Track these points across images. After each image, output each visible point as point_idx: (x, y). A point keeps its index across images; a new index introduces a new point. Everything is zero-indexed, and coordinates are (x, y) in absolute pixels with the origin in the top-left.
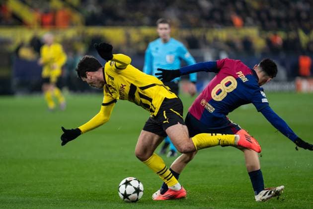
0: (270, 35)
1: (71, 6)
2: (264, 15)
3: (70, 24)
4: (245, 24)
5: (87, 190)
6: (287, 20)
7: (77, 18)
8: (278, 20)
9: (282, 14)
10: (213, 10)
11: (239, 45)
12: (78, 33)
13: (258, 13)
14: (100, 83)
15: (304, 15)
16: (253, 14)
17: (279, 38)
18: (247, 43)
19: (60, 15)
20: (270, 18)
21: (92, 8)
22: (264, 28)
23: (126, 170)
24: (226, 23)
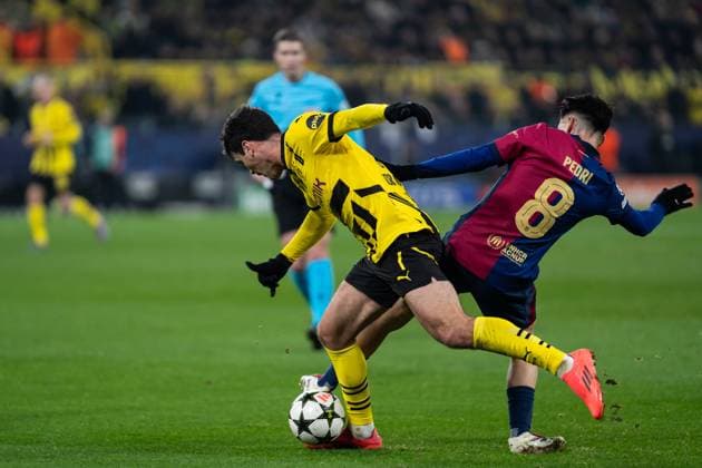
0: (527, 80)
1: (82, 14)
2: (513, 37)
3: (80, 54)
4: (471, 56)
5: (121, 426)
6: (567, 46)
7: (94, 40)
8: (546, 46)
9: (553, 33)
10: (399, 25)
11: (459, 103)
12: (98, 75)
13: (501, 29)
14: (273, 167)
15: (602, 36)
16: (491, 33)
17: (549, 87)
18: (477, 100)
19: (56, 35)
20: (527, 43)
21: (128, 18)
22: (514, 65)
23: (209, 383)
24: (430, 53)
